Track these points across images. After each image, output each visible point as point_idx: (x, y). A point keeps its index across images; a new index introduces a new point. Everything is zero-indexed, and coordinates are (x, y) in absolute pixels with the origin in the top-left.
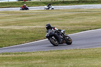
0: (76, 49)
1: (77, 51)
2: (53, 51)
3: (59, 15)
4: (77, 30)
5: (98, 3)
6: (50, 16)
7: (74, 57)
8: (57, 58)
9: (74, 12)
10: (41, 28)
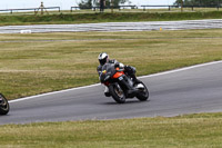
0: (90, 121)
1: (91, 126)
2: (39, 125)
3: (51, 45)
4: (91, 79)
5: (139, 20)
6: (32, 47)
7: (84, 139)
8: (48, 140)
9: (83, 38)
10: (11, 74)
